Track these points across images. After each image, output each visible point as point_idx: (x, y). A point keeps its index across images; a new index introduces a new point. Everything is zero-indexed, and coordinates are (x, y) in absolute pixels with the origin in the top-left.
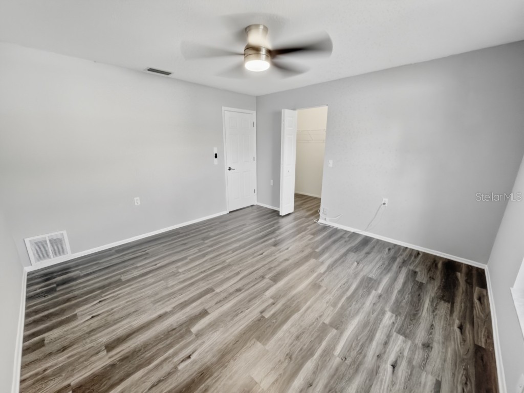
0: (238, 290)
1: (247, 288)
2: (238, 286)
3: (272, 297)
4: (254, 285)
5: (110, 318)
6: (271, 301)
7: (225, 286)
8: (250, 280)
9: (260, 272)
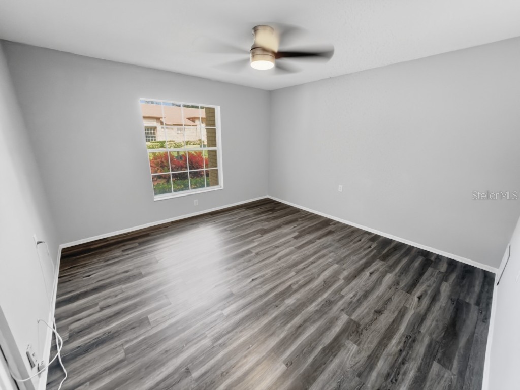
0: (277, 247)
1: (271, 248)
2: (277, 250)
3: (254, 242)
4: (265, 249)
5: (346, 240)
6: (255, 240)
7: (287, 250)
8: (268, 253)
9: (259, 258)
